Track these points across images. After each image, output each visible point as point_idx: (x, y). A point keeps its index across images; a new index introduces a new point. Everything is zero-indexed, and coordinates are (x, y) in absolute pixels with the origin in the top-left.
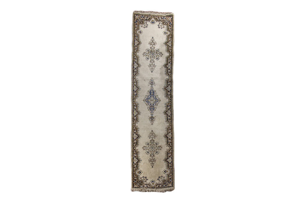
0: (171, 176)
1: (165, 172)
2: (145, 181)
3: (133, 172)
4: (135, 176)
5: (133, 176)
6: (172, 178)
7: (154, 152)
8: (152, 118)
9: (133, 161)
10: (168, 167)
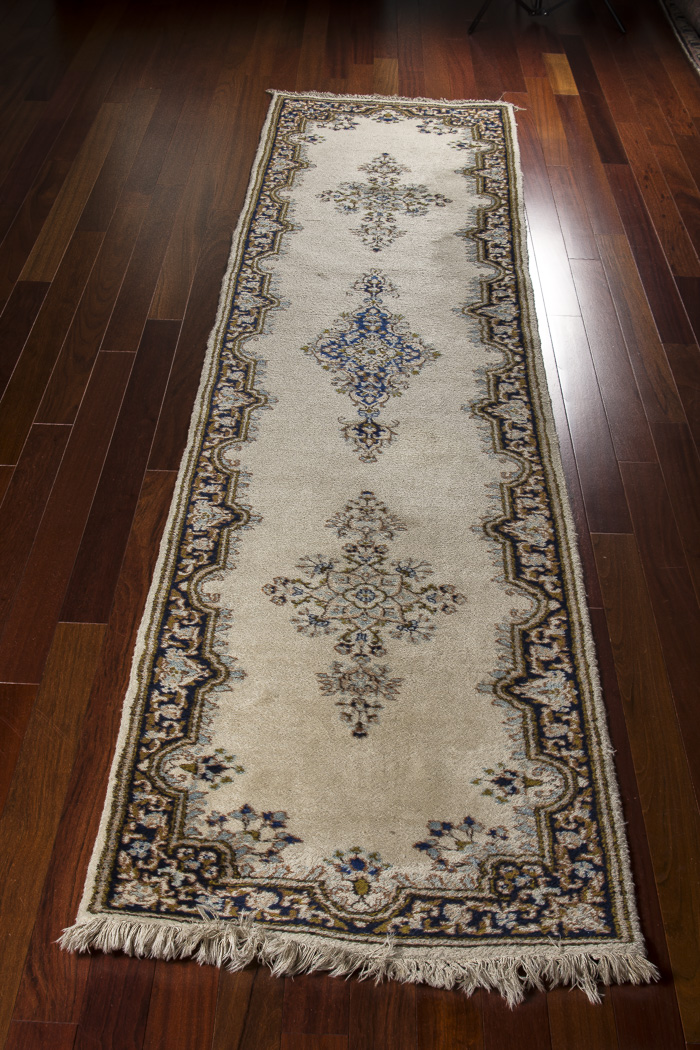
0: (580, 823)
1: (502, 782)
2: (261, 847)
3: (137, 760)
4: (154, 799)
5: (130, 799)
6: (601, 844)
7: (380, 622)
8: (370, 430)
9: (153, 674)
10: (541, 747)
